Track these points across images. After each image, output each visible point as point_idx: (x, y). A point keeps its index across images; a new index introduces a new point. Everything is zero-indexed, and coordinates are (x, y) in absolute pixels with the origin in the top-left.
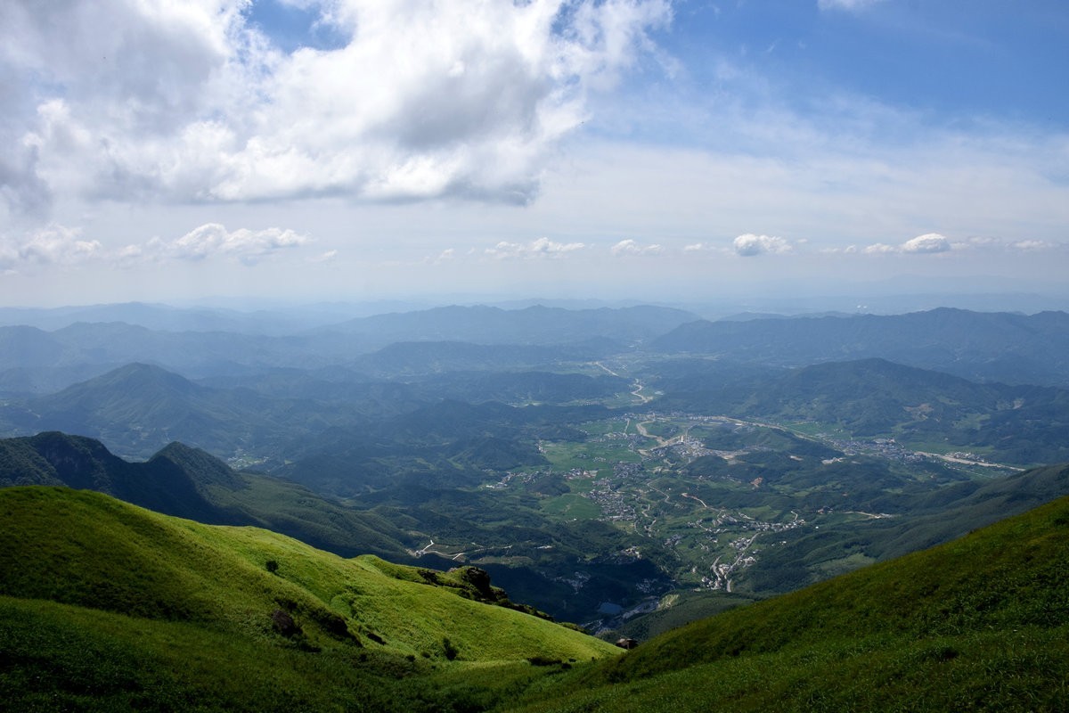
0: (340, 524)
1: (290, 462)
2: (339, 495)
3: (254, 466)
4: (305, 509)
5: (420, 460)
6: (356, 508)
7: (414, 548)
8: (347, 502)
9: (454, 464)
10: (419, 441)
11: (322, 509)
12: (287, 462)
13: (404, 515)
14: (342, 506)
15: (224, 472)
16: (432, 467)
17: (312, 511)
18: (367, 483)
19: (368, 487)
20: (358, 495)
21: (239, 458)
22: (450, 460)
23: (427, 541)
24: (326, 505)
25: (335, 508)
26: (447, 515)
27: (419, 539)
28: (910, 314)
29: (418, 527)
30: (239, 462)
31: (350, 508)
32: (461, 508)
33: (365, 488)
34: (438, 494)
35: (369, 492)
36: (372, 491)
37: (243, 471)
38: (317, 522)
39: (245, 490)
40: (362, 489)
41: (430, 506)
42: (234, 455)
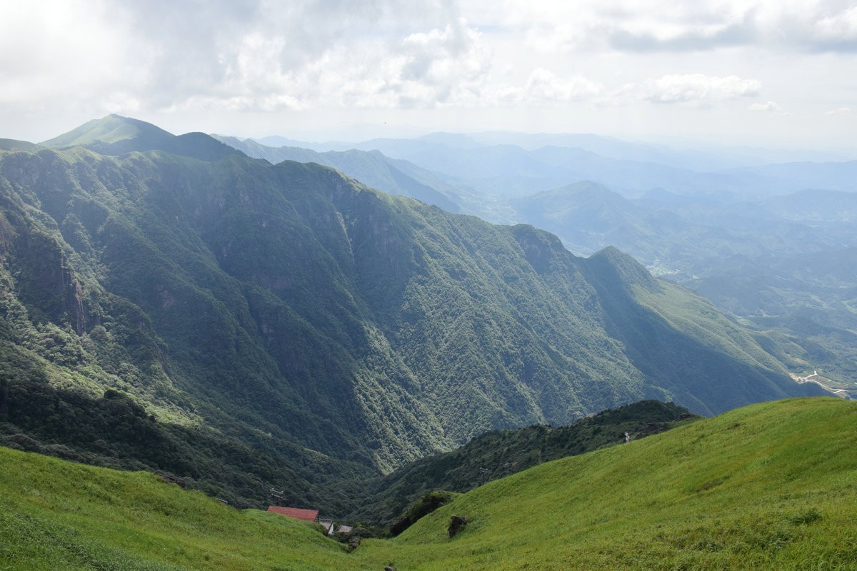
0: (735, 339)
1: (697, 278)
2: (734, 313)
3: (667, 275)
4: (706, 320)
5: (814, 297)
6: (748, 327)
7: (799, 373)
8: (741, 320)
9: (848, 307)
10: (817, 280)
11: (722, 322)
12: (695, 277)
13: (793, 343)
14: (737, 323)
15: (645, 277)
16: (825, 306)
17: (712, 322)
18: (761, 308)
19: (761, 310)
20: (752, 316)
21: (656, 266)
22: (845, 303)
23: (810, 370)
24: (725, 319)
25: (732, 324)
26: (834, 351)
27: (803, 367)
29: (805, 357)
30: (657, 270)
31: (744, 326)
32: (850, 349)
33: (759, 312)
34: (828, 331)
35: (762, 316)
36: (765, 315)
37: (659, 278)
38: (715, 331)
39: (660, 294)
40: (756, 312)
41: (819, 340)
42: (652, 264)
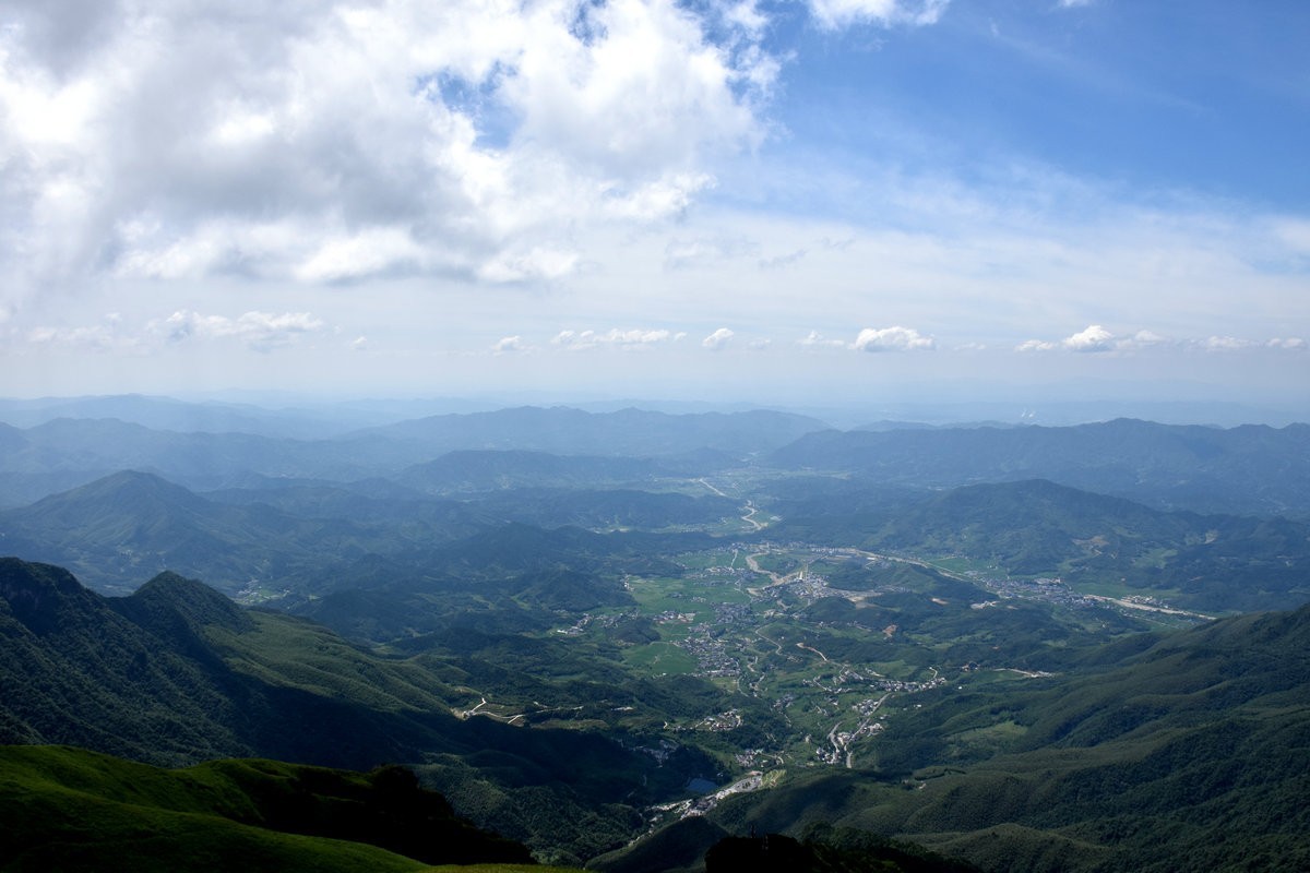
0: (369, 677)
1: (314, 598)
2: (373, 640)
3: (270, 601)
4: (326, 658)
5: (477, 598)
6: (390, 657)
7: (463, 706)
8: (382, 649)
9: (520, 603)
10: (477, 573)
11: (349, 658)
12: (312, 597)
13: (452, 667)
14: (373, 654)
15: (227, 610)
16: (491, 607)
17: (335, 660)
18: (409, 626)
19: (410, 629)
20: (398, 640)
21: (253, 590)
22: (514, 598)
23: (477, 699)
24: (353, 652)
25: (364, 657)
26: (507, 667)
27: (467, 696)
28: (1084, 426)
29: (468, 682)
30: (251, 596)
31: (384, 657)
32: (524, 658)
33: (407, 632)
34: (495, 641)
35: (411, 636)
36: (416, 635)
37: (252, 608)
38: (340, 673)
39: (253, 633)
40: (403, 632)
41: (486, 656)
42: (246, 587)
